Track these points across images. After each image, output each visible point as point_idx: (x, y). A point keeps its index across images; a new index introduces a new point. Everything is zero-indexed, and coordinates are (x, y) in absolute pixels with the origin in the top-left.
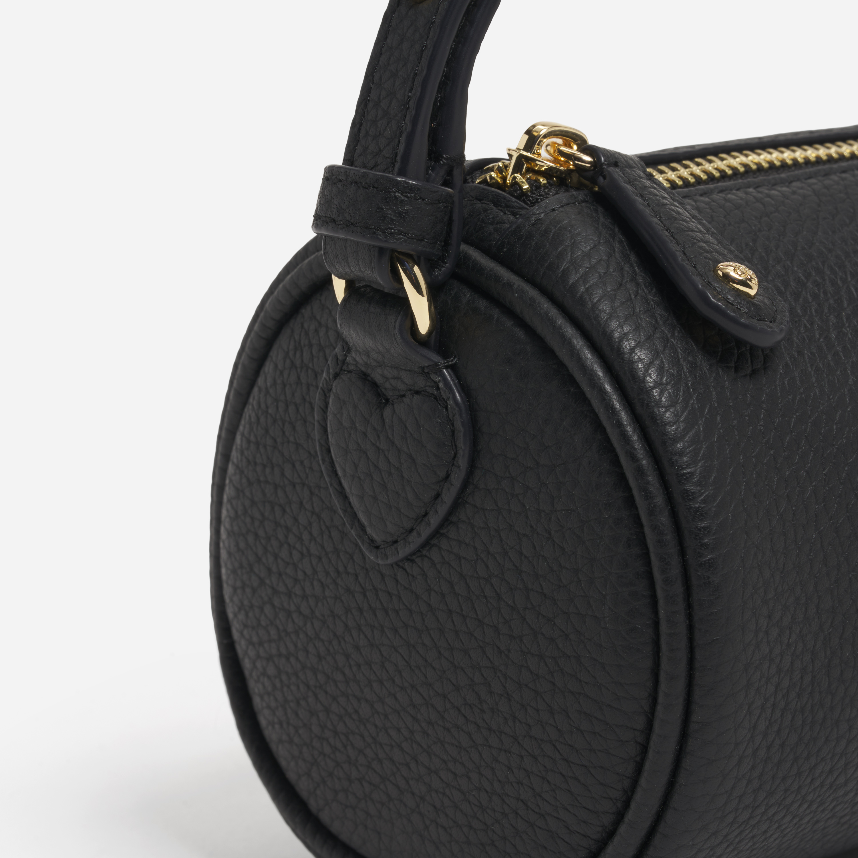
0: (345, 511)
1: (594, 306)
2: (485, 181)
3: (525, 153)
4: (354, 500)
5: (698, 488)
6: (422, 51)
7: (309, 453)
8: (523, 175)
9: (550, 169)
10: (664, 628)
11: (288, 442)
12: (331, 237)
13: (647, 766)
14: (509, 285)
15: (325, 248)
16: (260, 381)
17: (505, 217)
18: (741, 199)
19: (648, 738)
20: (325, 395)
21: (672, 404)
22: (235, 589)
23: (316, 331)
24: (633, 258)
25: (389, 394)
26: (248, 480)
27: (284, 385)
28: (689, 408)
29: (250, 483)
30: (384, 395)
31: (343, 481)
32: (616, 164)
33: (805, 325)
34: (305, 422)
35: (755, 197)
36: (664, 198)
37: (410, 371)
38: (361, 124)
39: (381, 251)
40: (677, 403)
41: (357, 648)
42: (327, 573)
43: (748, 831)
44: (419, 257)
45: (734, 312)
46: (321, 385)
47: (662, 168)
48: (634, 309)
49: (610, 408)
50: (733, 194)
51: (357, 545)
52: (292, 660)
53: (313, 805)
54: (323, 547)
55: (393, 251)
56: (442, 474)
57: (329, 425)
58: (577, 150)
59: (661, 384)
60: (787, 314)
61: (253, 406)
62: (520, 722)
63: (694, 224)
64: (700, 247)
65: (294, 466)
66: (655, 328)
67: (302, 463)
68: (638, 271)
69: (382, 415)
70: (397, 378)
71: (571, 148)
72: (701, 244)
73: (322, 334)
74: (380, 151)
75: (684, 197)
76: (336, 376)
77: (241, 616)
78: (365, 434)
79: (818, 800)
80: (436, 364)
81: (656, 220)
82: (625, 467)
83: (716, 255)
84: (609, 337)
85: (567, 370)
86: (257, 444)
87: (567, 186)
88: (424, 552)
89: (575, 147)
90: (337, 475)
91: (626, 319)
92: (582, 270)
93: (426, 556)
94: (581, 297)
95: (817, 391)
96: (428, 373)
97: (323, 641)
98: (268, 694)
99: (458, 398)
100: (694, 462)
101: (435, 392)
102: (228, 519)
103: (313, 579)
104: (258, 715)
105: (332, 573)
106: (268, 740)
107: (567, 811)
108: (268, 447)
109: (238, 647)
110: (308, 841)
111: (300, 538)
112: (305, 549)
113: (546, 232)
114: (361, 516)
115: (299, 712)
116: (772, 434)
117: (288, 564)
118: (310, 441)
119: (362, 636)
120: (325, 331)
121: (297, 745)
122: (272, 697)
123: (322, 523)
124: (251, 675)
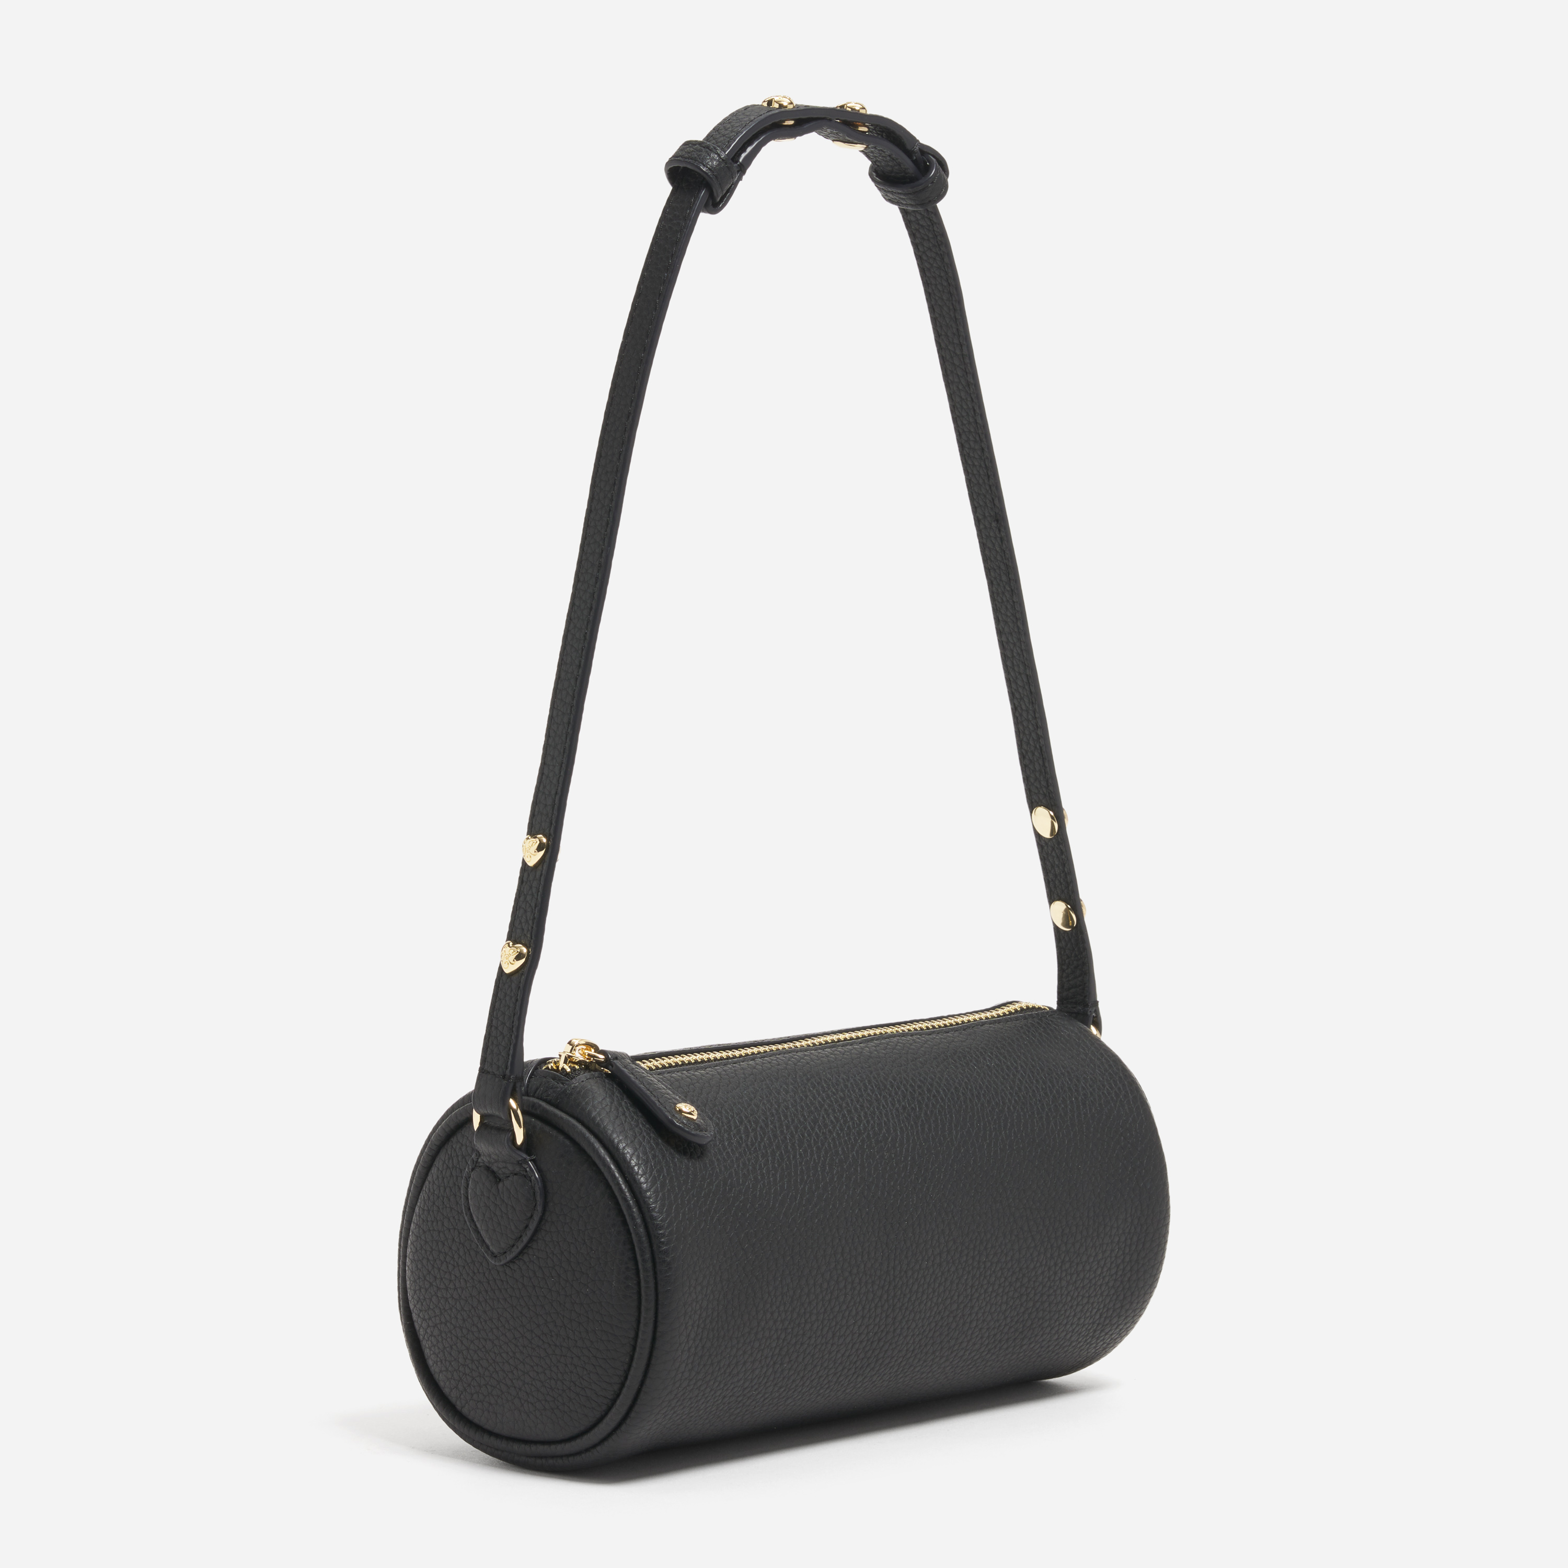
0: (478, 1239)
1: (605, 1127)
3: (570, 1054)
4: (483, 1233)
5: (658, 1214)
7: (458, 1212)
8: (568, 1065)
9: (580, 1061)
10: (643, 1284)
11: (446, 1207)
13: (636, 1356)
14: (562, 1118)
15: (474, 1101)
16: (429, 1178)
17: (558, 1085)
18: (679, 1076)
19: (636, 1341)
20: (467, 1180)
21: (644, 1173)
22: (415, 1291)
23: (460, 1148)
25: (501, 1176)
26: (423, 1230)
27: (443, 1178)
28: (653, 1176)
29: (424, 1232)
30: (499, 1177)
31: (477, 1223)
32: (616, 1058)
34: (456, 1196)
35: (686, 1075)
37: (512, 1163)
40: (646, 1173)
41: (485, 1312)
42: (468, 1274)
43: (687, 1394)
46: (465, 1175)
47: (645, 1061)
48: (624, 1128)
49: (613, 1176)
50: (676, 1074)
51: (484, 1257)
52: (448, 1324)
53: (459, 1405)
54: (466, 1261)
56: (529, 1215)
57: (469, 1195)
58: (595, 1052)
59: (639, 1164)
60: (713, 1127)
61: (426, 1191)
62: (571, 1339)
63: (661, 1086)
64: (666, 1097)
65: (449, 1220)
66: (635, 1137)
67: (454, 1217)
69: (498, 1187)
70: (506, 1167)
71: (591, 1051)
72: (666, 1095)
73: (463, 1149)
75: (656, 1074)
76: (473, 1169)
77: (418, 1307)
78: (488, 1198)
79: (724, 1382)
80: (526, 1159)
81: (641, 1085)
82: (621, 1205)
83: (675, 1101)
84: (613, 1142)
85: (592, 1159)
86: (429, 1211)
87: (589, 1069)
88: (520, 1257)
89: (593, 1050)
90: (473, 1221)
91: (621, 1133)
92: (598, 1110)
93: (521, 1259)
94: (598, 1123)
95: (718, 1170)
96: (521, 1164)
97: (466, 1311)
98: (434, 1346)
99: (537, 1176)
100: (655, 1202)
101: (525, 1174)
102: (411, 1253)
103: (460, 1278)
104: (428, 1360)
105: (471, 1274)
106: (433, 1373)
107: (597, 1384)
108: (435, 1212)
109: (416, 1324)
110: (456, 1426)
111: (453, 1258)
112: (455, 1263)
113: (579, 1092)
114: (487, 1241)
115: (452, 1353)
116: (696, 1189)
117: (446, 1272)
118: (458, 1205)
119: (487, 1305)
120: (466, 1148)
121: (450, 1372)
122: (436, 1348)
123: (465, 1248)
124: (424, 1338)
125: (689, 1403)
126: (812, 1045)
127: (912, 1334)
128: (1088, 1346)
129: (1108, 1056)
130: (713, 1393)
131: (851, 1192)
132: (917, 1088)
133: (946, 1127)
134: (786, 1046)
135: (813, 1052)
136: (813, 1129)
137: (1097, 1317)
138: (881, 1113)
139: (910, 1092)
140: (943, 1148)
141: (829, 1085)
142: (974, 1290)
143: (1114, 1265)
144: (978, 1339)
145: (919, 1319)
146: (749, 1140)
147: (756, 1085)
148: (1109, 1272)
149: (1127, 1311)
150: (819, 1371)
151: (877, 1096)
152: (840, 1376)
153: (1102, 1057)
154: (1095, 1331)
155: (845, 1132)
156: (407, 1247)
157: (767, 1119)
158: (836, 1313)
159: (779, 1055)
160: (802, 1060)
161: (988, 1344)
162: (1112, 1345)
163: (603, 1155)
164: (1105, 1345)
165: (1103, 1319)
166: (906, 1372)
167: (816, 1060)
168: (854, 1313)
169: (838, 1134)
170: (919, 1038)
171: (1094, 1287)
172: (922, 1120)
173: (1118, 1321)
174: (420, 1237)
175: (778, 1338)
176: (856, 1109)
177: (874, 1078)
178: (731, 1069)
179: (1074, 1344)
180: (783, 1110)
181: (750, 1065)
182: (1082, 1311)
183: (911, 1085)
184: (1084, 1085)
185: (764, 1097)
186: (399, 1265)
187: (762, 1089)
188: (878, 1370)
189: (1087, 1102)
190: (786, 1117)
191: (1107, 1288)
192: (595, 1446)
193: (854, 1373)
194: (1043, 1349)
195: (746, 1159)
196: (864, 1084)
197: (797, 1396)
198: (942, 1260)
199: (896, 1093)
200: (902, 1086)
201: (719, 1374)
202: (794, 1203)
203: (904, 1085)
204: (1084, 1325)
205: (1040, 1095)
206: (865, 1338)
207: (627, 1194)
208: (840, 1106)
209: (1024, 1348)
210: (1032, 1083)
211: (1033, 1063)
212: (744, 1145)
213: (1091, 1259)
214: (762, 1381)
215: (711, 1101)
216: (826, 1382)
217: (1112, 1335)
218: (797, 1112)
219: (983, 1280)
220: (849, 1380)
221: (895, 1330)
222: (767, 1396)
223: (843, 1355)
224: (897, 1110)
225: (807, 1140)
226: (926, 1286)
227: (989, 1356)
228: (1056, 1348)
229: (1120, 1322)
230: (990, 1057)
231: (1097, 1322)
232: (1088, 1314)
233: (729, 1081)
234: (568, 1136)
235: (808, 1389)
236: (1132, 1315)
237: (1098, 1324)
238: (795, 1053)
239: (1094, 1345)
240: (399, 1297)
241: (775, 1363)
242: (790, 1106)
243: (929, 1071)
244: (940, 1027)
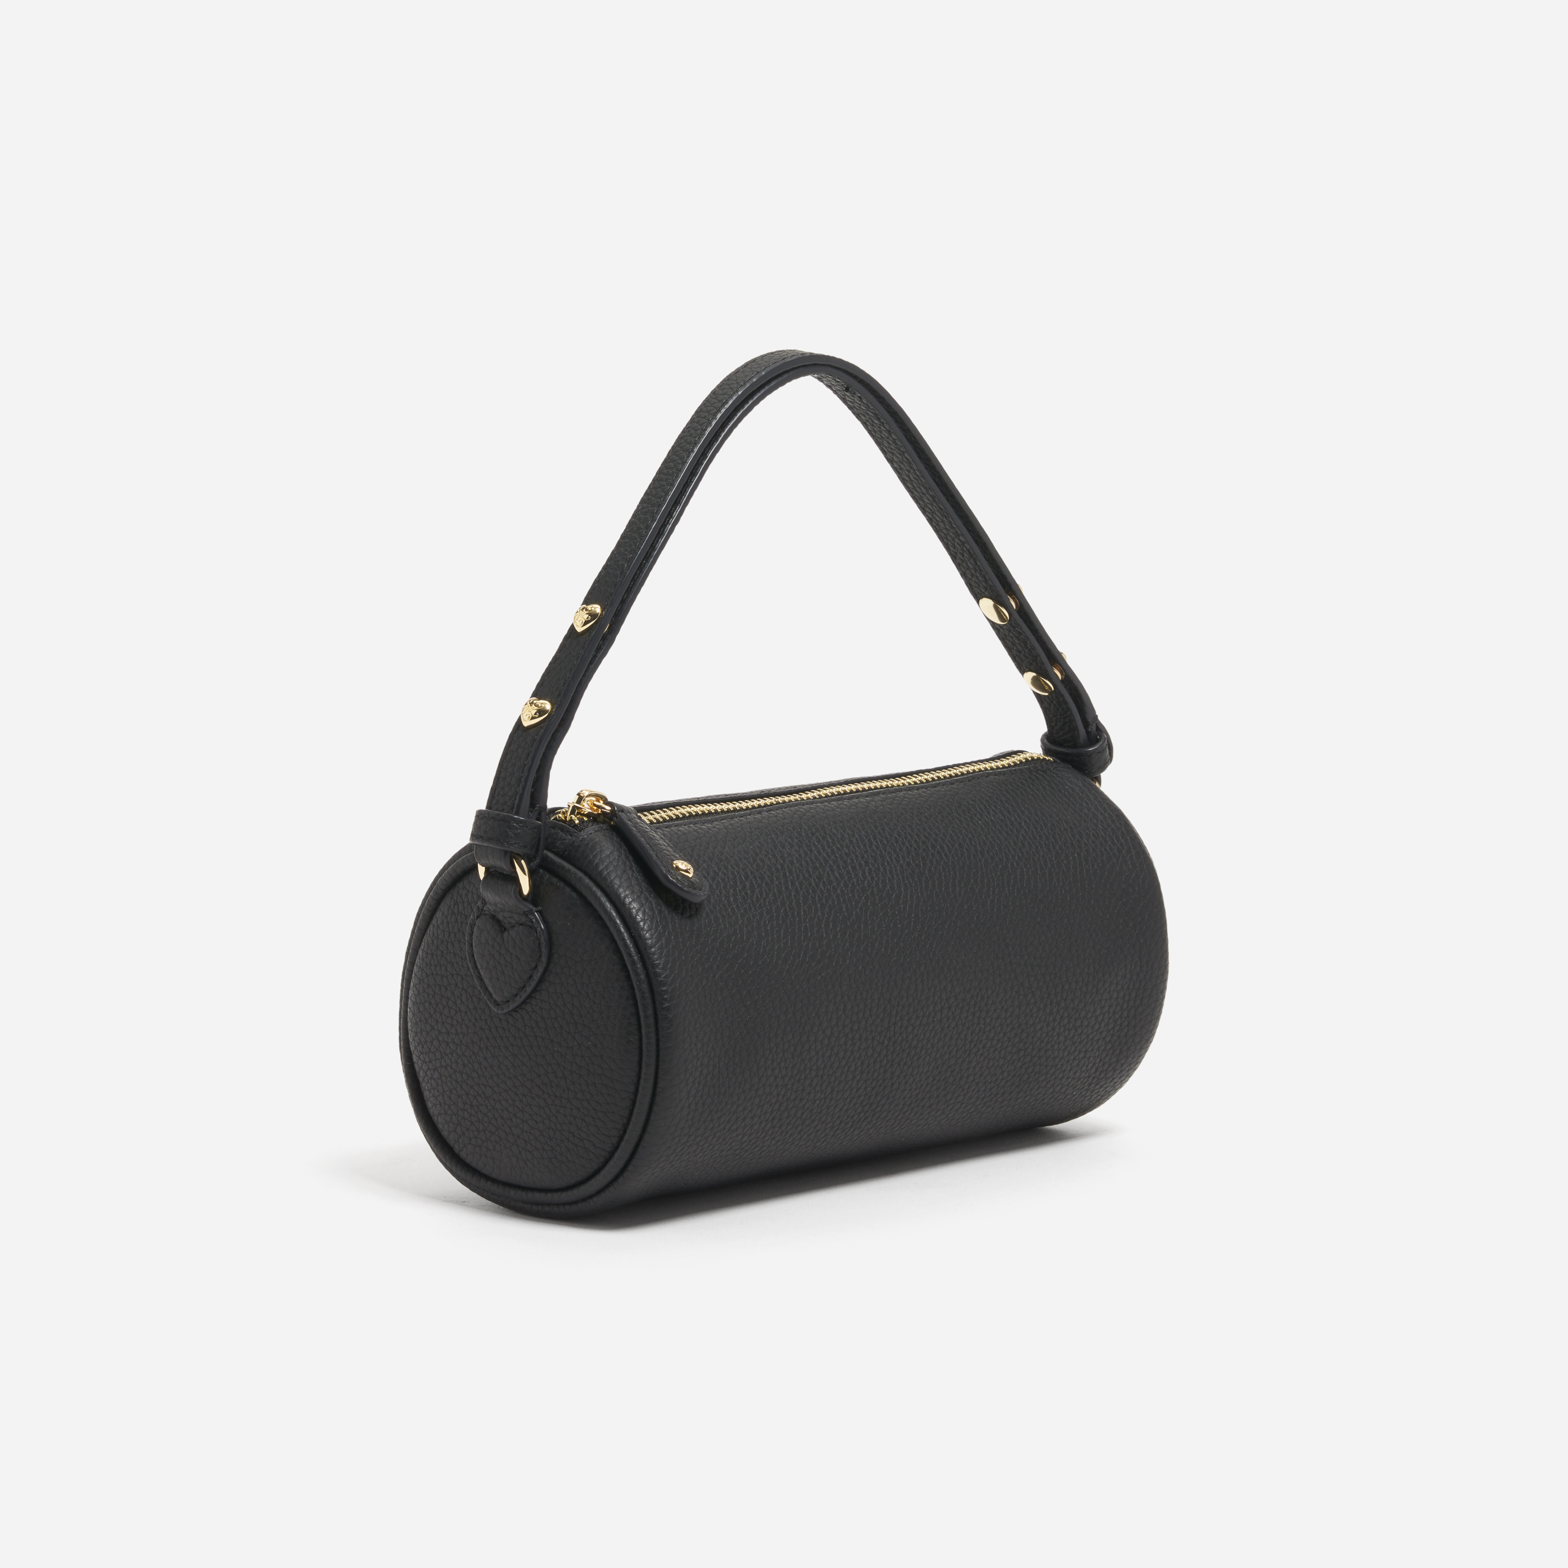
0: (481, 987)
1: (612, 881)
2: (556, 819)
3: (576, 805)
4: (486, 981)
5: (662, 971)
6: (529, 754)
7: (462, 958)
8: (576, 816)
9: (589, 813)
10: (644, 1040)
11: (450, 953)
12: (479, 845)
13: (635, 1111)
14: (569, 870)
15: (476, 851)
16: (434, 922)
17: (566, 837)
18: (686, 830)
19: (636, 1096)
20: (472, 927)
21: (650, 929)
22: (416, 1034)
23: (466, 895)
24: (631, 858)
25: (507, 926)
26: (426, 973)
27: (448, 923)
28: (658, 932)
29: (427, 976)
30: (504, 926)
31: (480, 971)
32: (623, 811)
33: (717, 894)
34: (460, 942)
35: (693, 829)
36: (647, 828)
37: (518, 913)
38: (496, 789)
39: (506, 852)
40: (652, 929)
41: (485, 1059)
42: (470, 1021)
43: (686, 1149)
44: (524, 856)
45: (681, 885)
46: (469, 922)
47: (646, 813)
48: (631, 883)
49: (619, 931)
50: (682, 827)
51: (487, 1004)
52: (448, 1068)
53: (456, 1148)
54: (468, 1007)
55: (512, 852)
56: (533, 965)
57: (473, 942)
58: (603, 803)
59: (644, 919)
60: (708, 887)
61: (429, 934)
62: (571, 1091)
63: (661, 842)
64: (665, 853)
65: (453, 965)
66: (642, 893)
67: (457, 963)
68: (633, 865)
69: (503, 936)
70: (511, 917)
71: (599, 802)
72: (665, 851)
73: (469, 896)
74: (506, 802)
75: (657, 828)
76: (478, 917)
77: (419, 1048)
78: (493, 946)
79: (722, 1137)
80: (532, 910)
81: (642, 839)
82: (626, 960)
83: (672, 857)
84: (619, 896)
85: (598, 913)
86: (432, 955)
87: (597, 822)
88: (523, 1006)
89: (602, 802)
90: (477, 968)
91: (627, 887)
92: (605, 864)
93: (524, 1008)
94: (605, 877)
95: (722, 926)
96: (527, 914)
97: (466, 1057)
98: (434, 1089)
99: (543, 927)
100: (660, 958)
101: (531, 924)
102: (414, 996)
103: (462, 1024)
104: (426, 1102)
105: (473, 1020)
106: (432, 1115)
107: (595, 1136)
108: (438, 956)
109: (416, 1066)
110: (453, 1169)
111: (455, 1003)
112: (458, 1008)
113: (587, 844)
114: (490, 989)
115: (451, 1097)
116: (699, 946)
117: (448, 1017)
118: (462, 952)
119: (488, 1052)
120: (472, 895)
121: (449, 1115)
122: (436, 1091)
123: (468, 994)
124: (423, 1080)
125: (687, 1157)
126: (818, 797)
127: (909, 1088)
128: (1083, 1098)
129: (1112, 810)
130: (711, 1147)
131: (854, 949)
132: (921, 844)
133: (950, 883)
134: (792, 798)
135: (819, 804)
136: (817, 885)
137: (1093, 1071)
138: (885, 869)
139: (915, 848)
140: (947, 905)
141: (834, 840)
142: (973, 1046)
143: (1111, 1020)
144: (974, 1093)
145: (917, 1074)
146: (755, 896)
147: (762, 839)
148: (1106, 1027)
149: (1122, 1065)
150: (817, 1125)
151: (882, 852)
152: (837, 1129)
153: (1105, 812)
154: (1090, 1084)
155: (849, 889)
156: (409, 988)
157: (772, 874)
158: (835, 1069)
159: (785, 808)
160: (808, 813)
161: (984, 1097)
162: (1106, 1097)
163: (609, 909)
164: (1100, 1097)
165: (1098, 1073)
166: (902, 1125)
167: (822, 813)
168: (853, 1068)
169: (842, 890)
170: (924, 792)
171: (1091, 1041)
172: (926, 877)
173: (1113, 1075)
174: (423, 980)
175: (778, 1095)
176: (860, 865)
177: (879, 833)
178: (737, 823)
179: (1069, 1097)
180: (788, 865)
181: (757, 818)
182: (1078, 1065)
183: (916, 841)
184: (1086, 841)
185: (770, 851)
186: (401, 1005)
187: (768, 843)
188: (875, 1124)
189: (1089, 858)
190: (791, 872)
191: (1104, 1043)
192: (591, 1197)
193: (851, 1127)
194: (1038, 1102)
195: (751, 915)
196: (869, 840)
197: (794, 1149)
198: (943, 1016)
199: (901, 849)
200: (907, 842)
201: (718, 1130)
202: (798, 960)
203: (909, 841)
204: (1080, 1079)
205: (1043, 851)
206: (863, 1092)
207: (632, 950)
208: (845, 862)
209: (1019, 1101)
210: (1036, 838)
211: (1037, 818)
212: (749, 901)
213: (1090, 1015)
214: (760, 1136)
215: (718, 856)
216: (823, 1135)
217: (1106, 1088)
218: (802, 867)
219: (982, 1036)
220: (846, 1133)
221: (892, 1084)
222: (764, 1149)
223: (841, 1110)
224: (901, 866)
225: (812, 896)
226: (925, 1041)
227: (984, 1108)
228: (1051, 1101)
229: (1115, 1076)
230: (994, 811)
231: (1093, 1076)
232: (1084, 1068)
233: (736, 836)
234: (574, 889)
235: (805, 1142)
236: (1127, 1069)
237: (1094, 1078)
238: (801, 806)
239: (1088, 1098)
240: (400, 1037)
241: (773, 1119)
242: (795, 861)
243: (934, 826)
244: (945, 777)
